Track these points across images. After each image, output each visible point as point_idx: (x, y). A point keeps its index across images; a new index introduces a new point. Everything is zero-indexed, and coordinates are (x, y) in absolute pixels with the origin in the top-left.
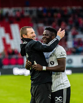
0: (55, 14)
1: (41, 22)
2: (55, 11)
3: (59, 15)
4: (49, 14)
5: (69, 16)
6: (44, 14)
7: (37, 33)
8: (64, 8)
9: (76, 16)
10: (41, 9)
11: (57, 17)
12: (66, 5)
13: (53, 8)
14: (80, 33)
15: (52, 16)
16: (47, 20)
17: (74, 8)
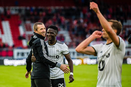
0: (41, 13)
1: (29, 20)
2: (41, 10)
3: (44, 14)
4: (36, 13)
5: (53, 15)
6: (31, 13)
7: (25, 29)
8: (48, 8)
9: (59, 15)
10: (28, 8)
11: (42, 15)
12: (50, 5)
13: (40, 8)
14: (62, 29)
15: (38, 14)
16: (33, 18)
17: (57, 8)
